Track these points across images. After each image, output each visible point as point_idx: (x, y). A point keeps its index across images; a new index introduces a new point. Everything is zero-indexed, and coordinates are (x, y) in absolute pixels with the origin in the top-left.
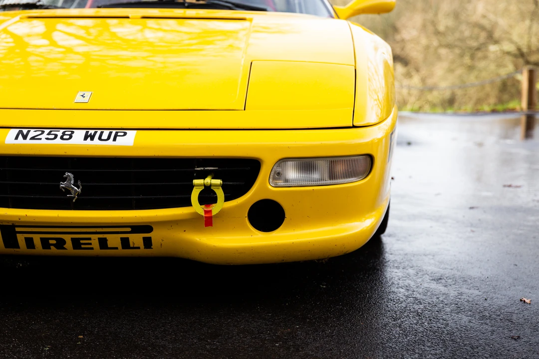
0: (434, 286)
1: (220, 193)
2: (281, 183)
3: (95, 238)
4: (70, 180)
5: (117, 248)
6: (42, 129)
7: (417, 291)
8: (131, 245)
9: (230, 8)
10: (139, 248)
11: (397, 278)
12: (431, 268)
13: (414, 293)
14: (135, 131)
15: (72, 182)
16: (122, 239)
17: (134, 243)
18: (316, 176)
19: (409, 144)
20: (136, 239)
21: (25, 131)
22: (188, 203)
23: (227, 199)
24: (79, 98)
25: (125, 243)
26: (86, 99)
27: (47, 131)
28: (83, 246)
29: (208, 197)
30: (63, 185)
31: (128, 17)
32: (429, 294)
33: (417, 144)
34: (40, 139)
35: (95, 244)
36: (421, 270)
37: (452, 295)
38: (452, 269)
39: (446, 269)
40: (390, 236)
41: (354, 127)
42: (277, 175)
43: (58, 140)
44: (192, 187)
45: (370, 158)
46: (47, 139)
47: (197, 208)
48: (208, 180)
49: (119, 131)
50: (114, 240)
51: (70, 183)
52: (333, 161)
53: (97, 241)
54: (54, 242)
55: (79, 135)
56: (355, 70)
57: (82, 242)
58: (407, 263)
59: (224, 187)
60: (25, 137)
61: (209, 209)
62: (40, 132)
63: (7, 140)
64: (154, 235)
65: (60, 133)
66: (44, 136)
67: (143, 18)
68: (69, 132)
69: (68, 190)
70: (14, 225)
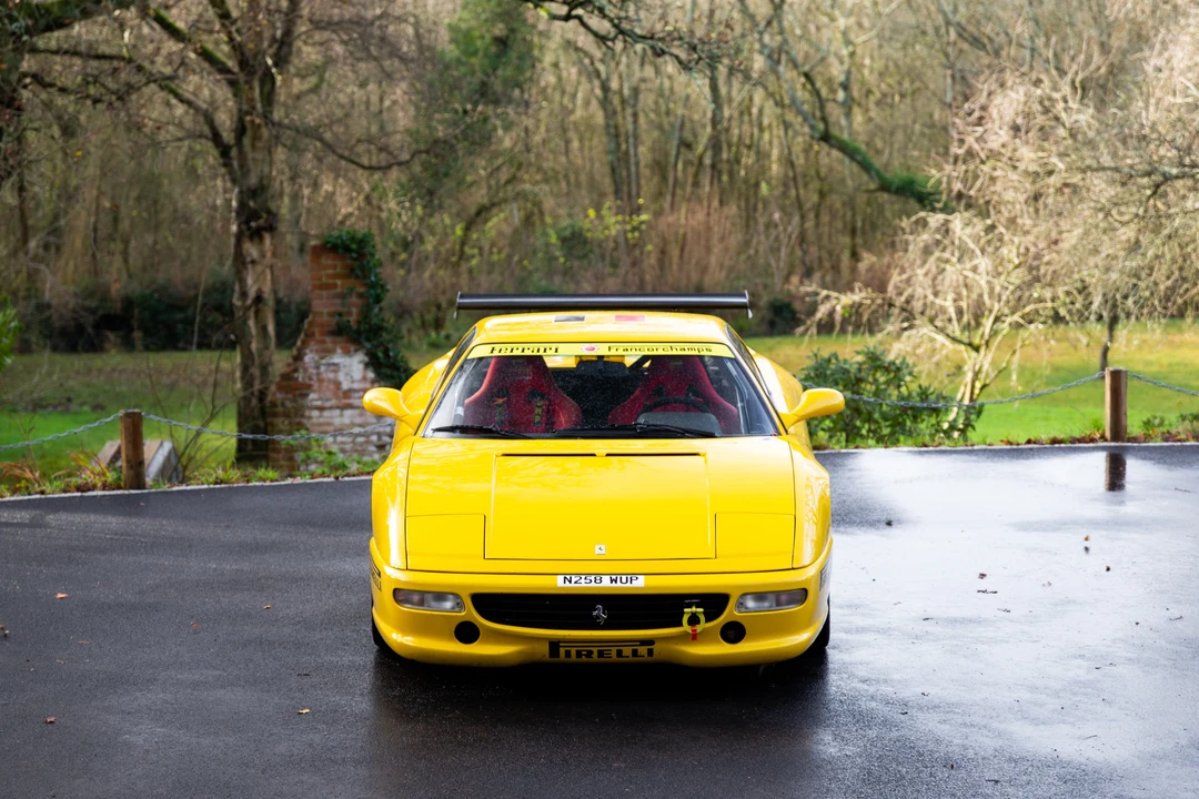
0: (860, 685)
1: (702, 618)
2: (743, 610)
3: (614, 650)
4: (600, 610)
5: (628, 657)
6: (579, 575)
7: (845, 689)
8: (639, 655)
10: (644, 656)
14: (643, 576)
16: (633, 650)
17: (641, 653)
18: (766, 604)
19: (889, 524)
20: (643, 650)
21: (568, 577)
22: (681, 625)
23: (707, 621)
24: (598, 551)
25: (635, 653)
26: (603, 552)
28: (605, 656)
29: (694, 620)
30: (595, 613)
31: (594, 455)
34: (581, 583)
35: (614, 654)
37: (871, 691)
41: (793, 569)
42: (740, 605)
43: (594, 584)
44: (683, 613)
46: (586, 583)
47: (686, 627)
48: (694, 609)
49: (632, 576)
50: (627, 651)
51: (599, 612)
52: (778, 594)
53: (616, 652)
54: (585, 653)
55: (606, 581)
56: (795, 518)
57: (604, 652)
58: (845, 670)
59: (705, 613)
60: (570, 582)
62: (579, 578)
63: (559, 584)
64: (656, 648)
65: (593, 578)
66: (583, 580)
67: (608, 455)
68: (599, 576)
69: (598, 617)
70: (559, 642)
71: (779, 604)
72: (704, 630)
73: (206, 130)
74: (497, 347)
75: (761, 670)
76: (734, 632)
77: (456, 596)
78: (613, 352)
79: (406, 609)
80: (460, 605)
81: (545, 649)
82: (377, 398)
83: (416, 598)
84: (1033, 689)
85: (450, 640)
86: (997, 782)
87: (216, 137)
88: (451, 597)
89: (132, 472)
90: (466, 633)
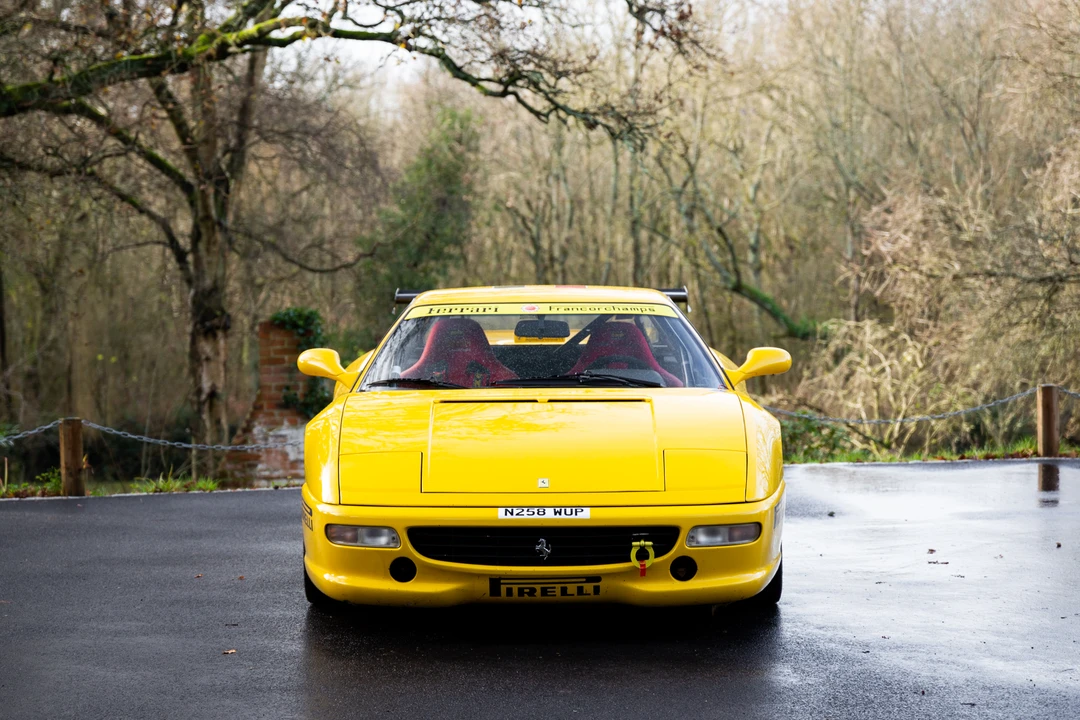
1: (651, 552)
2: (694, 544)
3: (558, 586)
4: (543, 544)
5: (573, 595)
6: (522, 508)
7: (801, 634)
10: (590, 594)
12: (817, 622)
14: (589, 508)
15: (545, 546)
16: (578, 587)
17: (586, 591)
18: (719, 539)
19: (831, 515)
20: (589, 587)
21: (510, 509)
22: (630, 561)
23: (657, 556)
24: (540, 484)
25: (580, 590)
26: (546, 485)
27: (526, 509)
28: (548, 594)
29: (642, 555)
30: (538, 547)
31: (536, 401)
33: (841, 513)
34: (523, 515)
35: (558, 591)
37: (829, 635)
39: (830, 623)
41: (746, 502)
42: (691, 538)
43: (536, 516)
44: (631, 547)
45: (759, 526)
46: (528, 515)
47: (635, 563)
48: (642, 542)
49: (577, 509)
50: (572, 589)
51: (543, 546)
52: (731, 527)
53: (560, 589)
54: (528, 591)
55: (550, 513)
56: (747, 455)
57: (548, 590)
59: (654, 547)
60: (512, 514)
61: (644, 564)
62: (521, 510)
63: (500, 517)
65: (536, 510)
66: (525, 513)
67: (550, 401)
68: (542, 508)
69: (541, 552)
70: (500, 579)
71: (731, 539)
72: (653, 565)
73: (163, 237)
74: (436, 308)
75: (713, 609)
76: (685, 568)
77: (391, 529)
78: (554, 311)
79: (338, 546)
80: (395, 540)
81: (484, 587)
82: (312, 359)
83: (349, 535)
84: (999, 633)
85: (385, 577)
86: (973, 705)
87: (172, 242)
88: (386, 531)
89: (71, 480)
90: (402, 569)
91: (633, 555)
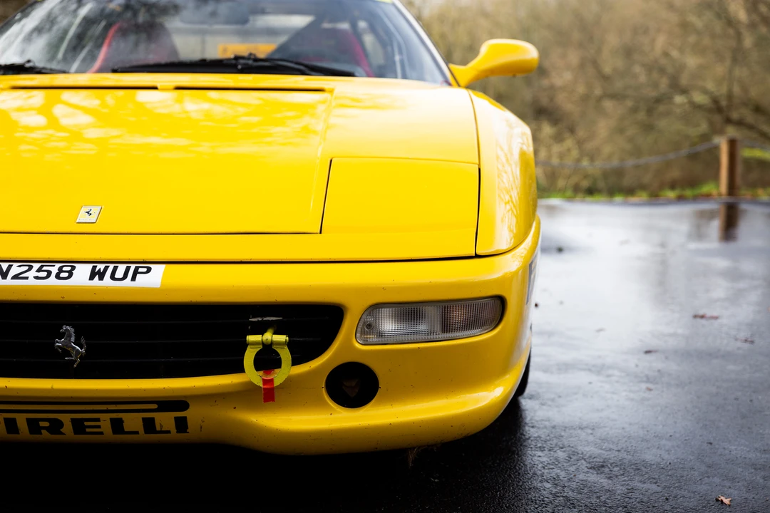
0: (593, 477)
1: (285, 355)
2: (372, 338)
3: (105, 419)
4: (70, 336)
5: (137, 433)
6: (28, 263)
7: (569, 486)
8: (158, 428)
9: (302, 73)
10: (168, 432)
11: (540, 465)
12: (589, 450)
13: (565, 489)
14: (163, 266)
15: (73, 339)
16: (144, 419)
17: (161, 426)
18: (423, 327)
19: (560, 250)
20: (165, 420)
21: (5, 266)
22: (241, 369)
23: (296, 362)
24: (83, 217)
25: (149, 425)
26: (92, 218)
27: (36, 266)
28: (88, 430)
29: (267, 360)
30: (59, 343)
32: (586, 490)
34: (27, 278)
35: (106, 426)
36: (575, 453)
37: (619, 492)
38: (619, 451)
39: (610, 450)
40: (531, 397)
41: (477, 256)
42: (368, 328)
43: (53, 281)
44: (245, 345)
45: (501, 302)
46: (36, 278)
47: (252, 375)
48: (268, 336)
49: (141, 266)
50: (133, 422)
51: (70, 342)
52: (446, 306)
53: (109, 422)
54: (46, 424)
55: (83, 272)
56: (479, 170)
57: (86, 423)
58: (555, 441)
59: (290, 345)
60: (4, 276)
61: (269, 377)
62: (27, 268)
64: (191, 414)
65: (55, 268)
66: (33, 273)
68: (68, 267)
69: (66, 351)
71: (447, 327)
72: (289, 381)
75: (411, 457)
76: (355, 384)
91: (249, 358)
